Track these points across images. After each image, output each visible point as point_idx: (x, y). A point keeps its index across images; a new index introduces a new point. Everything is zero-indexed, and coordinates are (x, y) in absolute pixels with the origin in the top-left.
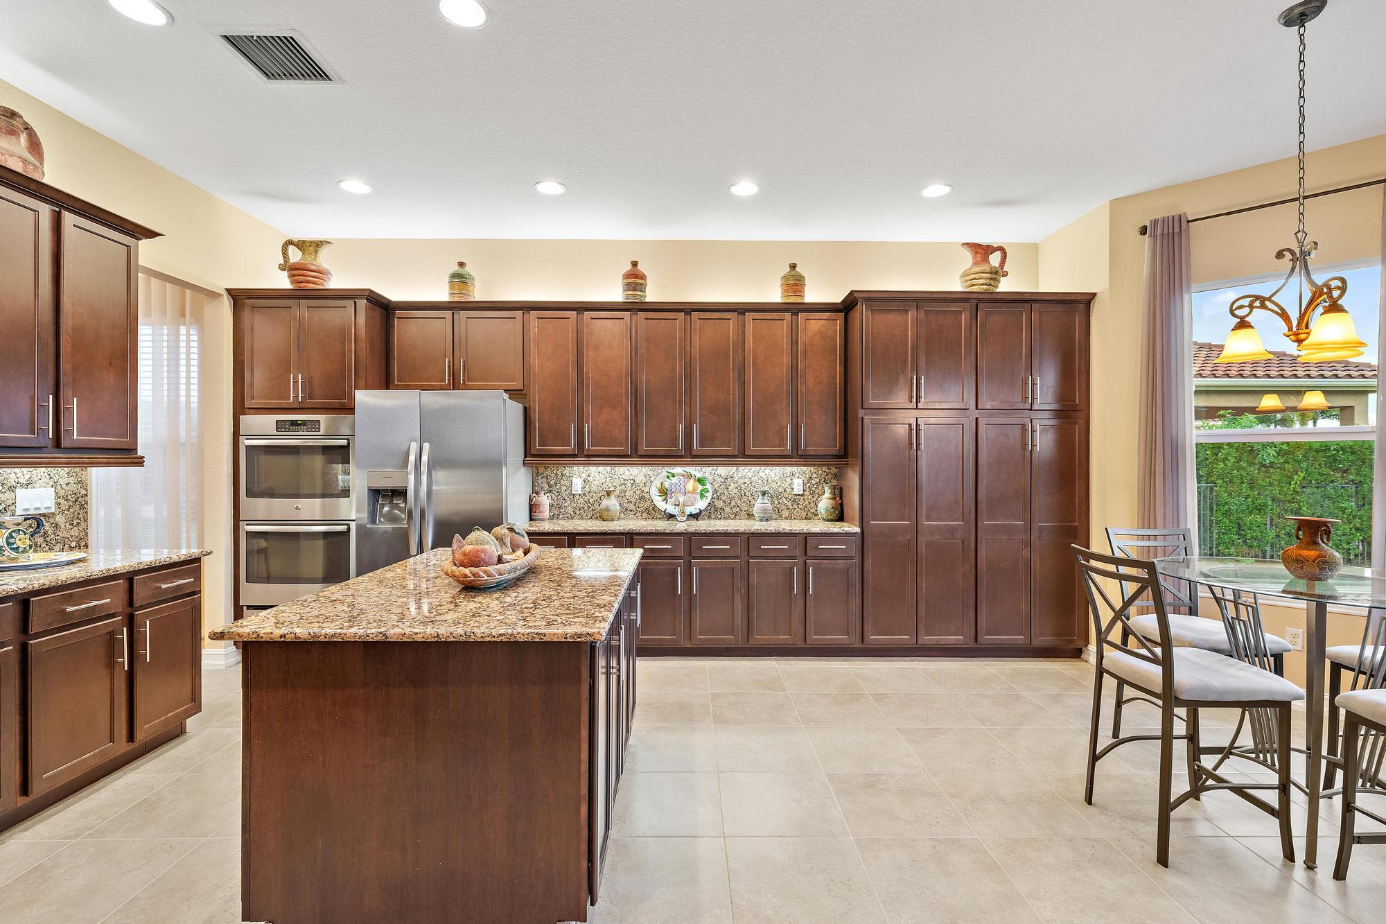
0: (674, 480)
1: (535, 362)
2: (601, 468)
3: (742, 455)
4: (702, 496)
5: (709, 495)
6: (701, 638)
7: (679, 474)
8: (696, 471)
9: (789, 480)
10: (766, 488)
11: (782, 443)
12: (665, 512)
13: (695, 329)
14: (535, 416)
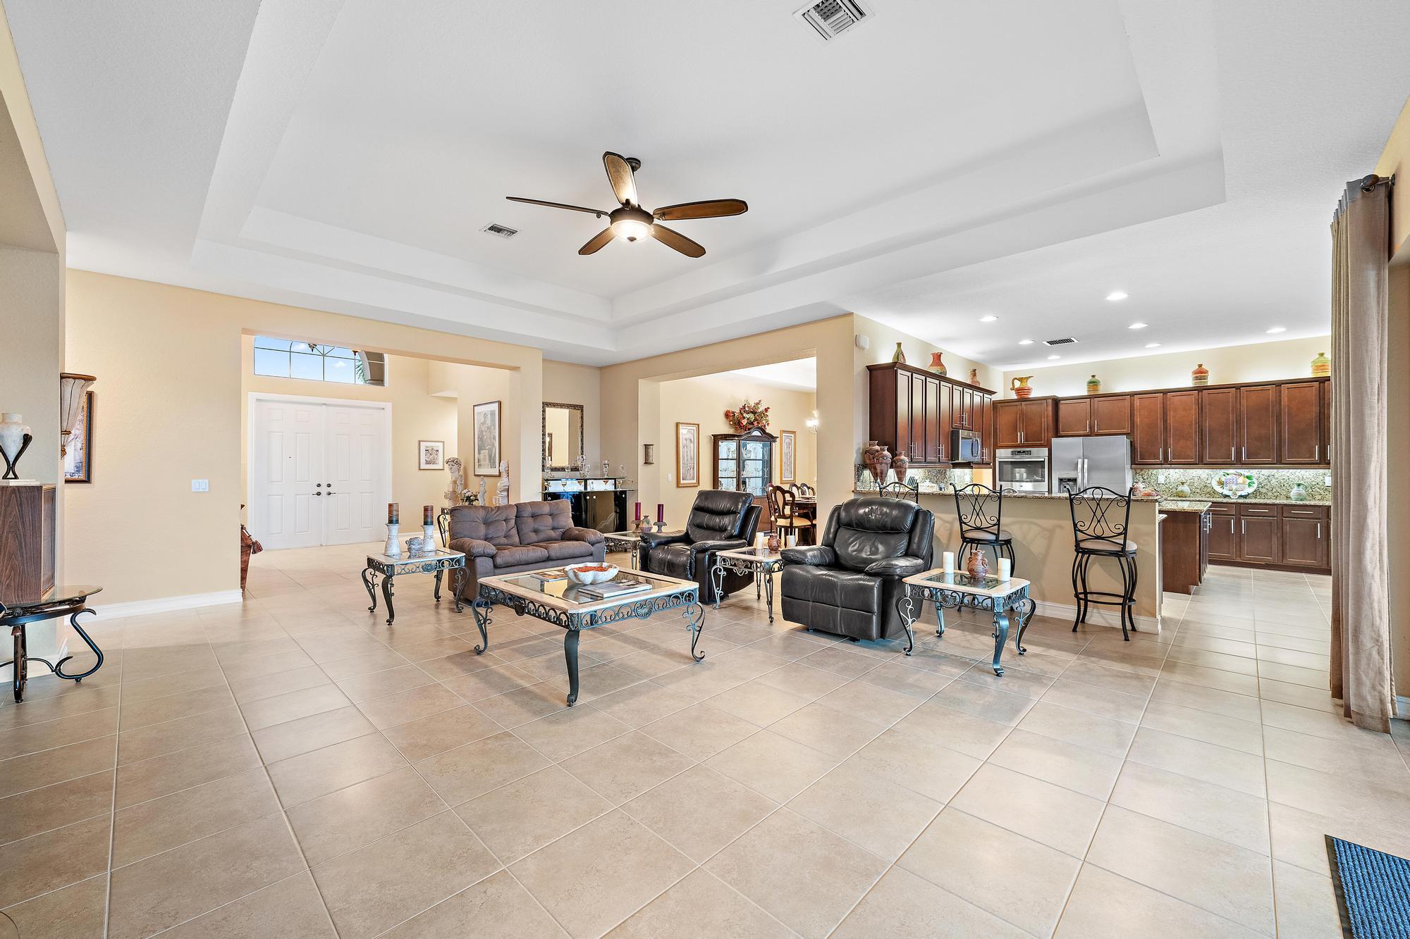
0: (1228, 477)
1: (1138, 420)
2: (1177, 470)
3: (1280, 462)
4: (1249, 486)
5: (1255, 486)
6: (1247, 557)
7: (1232, 474)
8: (1246, 472)
9: (1321, 478)
10: (1302, 482)
11: (1312, 455)
12: (1222, 494)
13: (1243, 397)
14: (1138, 446)
